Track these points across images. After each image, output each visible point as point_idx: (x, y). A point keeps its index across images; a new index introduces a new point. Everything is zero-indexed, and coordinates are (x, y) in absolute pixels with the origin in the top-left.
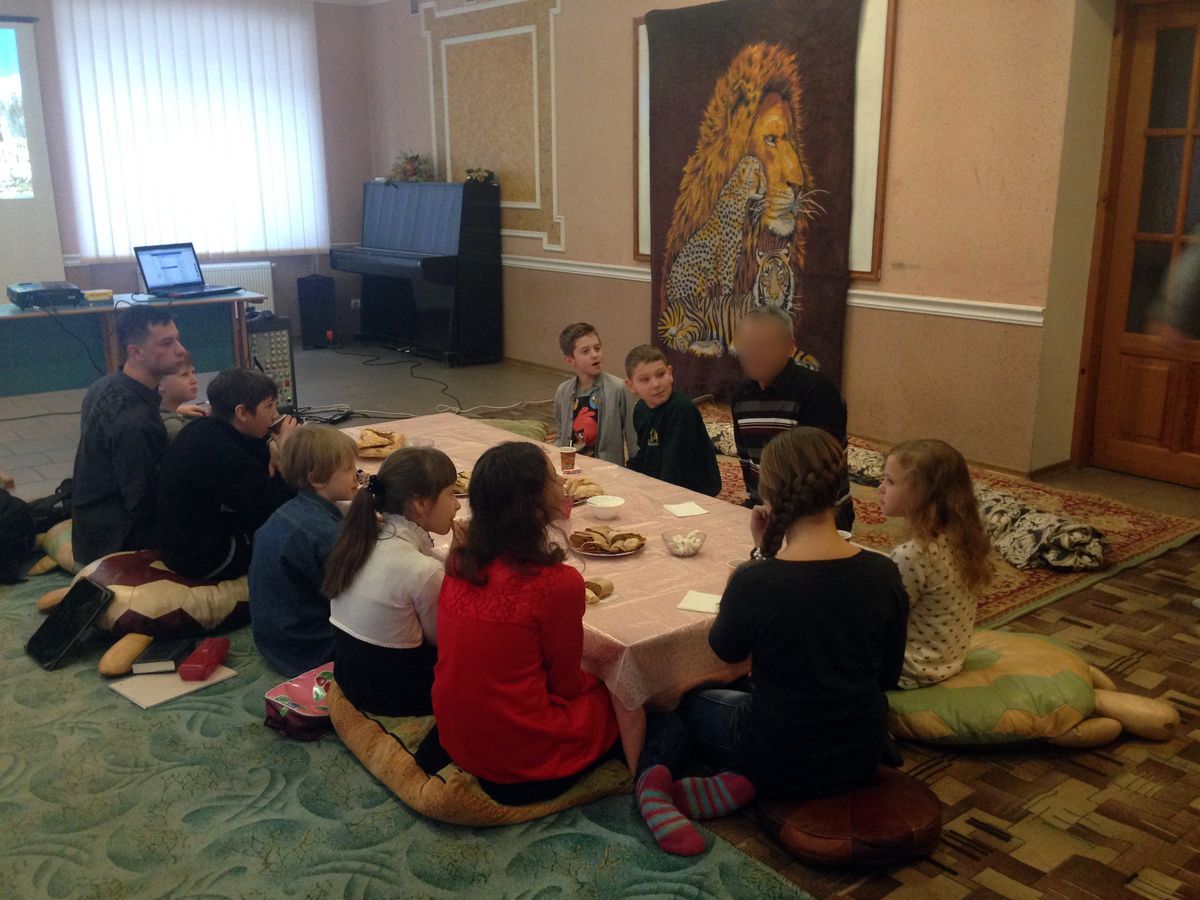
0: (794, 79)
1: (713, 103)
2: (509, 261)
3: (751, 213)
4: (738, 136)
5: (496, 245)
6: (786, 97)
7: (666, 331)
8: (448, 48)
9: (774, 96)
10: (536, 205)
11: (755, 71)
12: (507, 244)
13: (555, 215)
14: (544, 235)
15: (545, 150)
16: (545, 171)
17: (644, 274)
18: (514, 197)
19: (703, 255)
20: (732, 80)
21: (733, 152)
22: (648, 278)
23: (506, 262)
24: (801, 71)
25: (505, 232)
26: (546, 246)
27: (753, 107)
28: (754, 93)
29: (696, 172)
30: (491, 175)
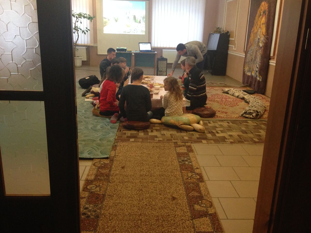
0: (267, 10)
1: (257, 15)
2: (230, 52)
3: (258, 41)
4: (259, 23)
5: (227, 48)
6: (266, 14)
7: (245, 69)
8: (228, 2)
9: (264, 14)
10: (233, 39)
11: (263, 8)
12: (230, 48)
13: (236, 42)
14: (234, 46)
15: (236, 26)
16: (236, 31)
17: (243, 55)
18: (231, 38)
19: (251, 51)
20: (260, 10)
21: (258, 27)
22: (244, 56)
23: (229, 53)
24: (268, 8)
25: (229, 45)
26: (234, 49)
27: (261, 16)
28: (262, 13)
29: (253, 32)
30: (228, 32)
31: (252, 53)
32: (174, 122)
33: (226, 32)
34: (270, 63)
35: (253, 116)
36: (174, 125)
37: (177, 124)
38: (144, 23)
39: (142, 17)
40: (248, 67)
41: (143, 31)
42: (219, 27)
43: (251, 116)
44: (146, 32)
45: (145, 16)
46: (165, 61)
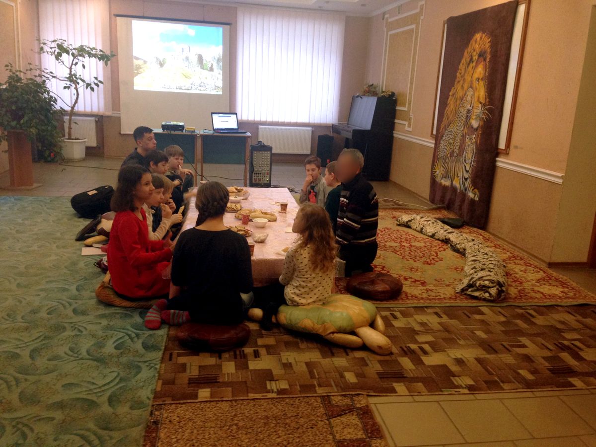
0: (489, 50)
1: (462, 62)
2: (397, 134)
3: (467, 116)
4: (468, 78)
5: (392, 127)
6: (485, 60)
7: (436, 172)
8: (391, 35)
9: (482, 58)
10: (406, 109)
11: (477, 46)
12: (396, 126)
13: (411, 114)
14: (406, 123)
15: (412, 83)
16: (410, 93)
17: (431, 143)
18: (401, 106)
19: (451, 136)
20: (469, 51)
21: (466, 86)
22: (433, 146)
23: (395, 135)
24: (491, 47)
25: (396, 121)
26: (407, 128)
27: (474, 64)
28: (475, 58)
29: (453, 95)
30: (393, 94)
31: (454, 139)
32: (312, 325)
33: (389, 95)
34: (499, 164)
35: (490, 294)
36: (314, 332)
37: (321, 331)
38: (221, 72)
39: (216, 59)
40: (442, 167)
41: (219, 87)
42: (373, 85)
43: (487, 295)
44: (223, 89)
45: (221, 57)
46: (269, 152)
